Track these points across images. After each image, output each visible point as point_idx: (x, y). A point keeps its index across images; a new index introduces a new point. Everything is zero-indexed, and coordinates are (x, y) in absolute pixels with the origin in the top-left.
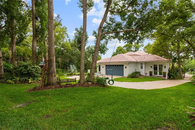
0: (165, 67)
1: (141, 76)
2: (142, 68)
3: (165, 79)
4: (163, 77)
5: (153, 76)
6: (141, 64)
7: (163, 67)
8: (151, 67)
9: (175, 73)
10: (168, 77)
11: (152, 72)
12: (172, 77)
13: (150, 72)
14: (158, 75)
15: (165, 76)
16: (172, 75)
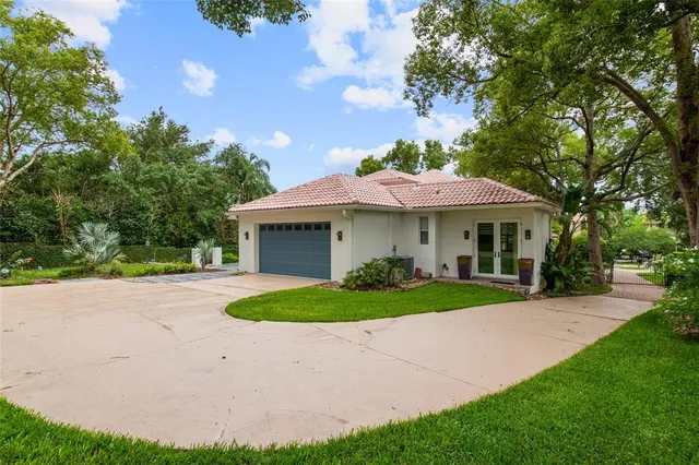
0: (528, 234)
1: (422, 278)
2: (424, 238)
3: (527, 293)
4: (518, 285)
5: (474, 278)
6: (421, 218)
7: (520, 236)
8: (467, 235)
9: (573, 262)
10: (541, 283)
11: (469, 258)
12: (558, 284)
13: (459, 258)
14: (497, 274)
15: (526, 279)
16: (559, 275)
